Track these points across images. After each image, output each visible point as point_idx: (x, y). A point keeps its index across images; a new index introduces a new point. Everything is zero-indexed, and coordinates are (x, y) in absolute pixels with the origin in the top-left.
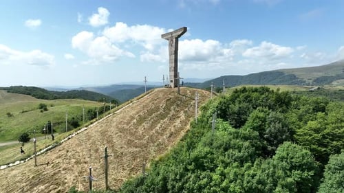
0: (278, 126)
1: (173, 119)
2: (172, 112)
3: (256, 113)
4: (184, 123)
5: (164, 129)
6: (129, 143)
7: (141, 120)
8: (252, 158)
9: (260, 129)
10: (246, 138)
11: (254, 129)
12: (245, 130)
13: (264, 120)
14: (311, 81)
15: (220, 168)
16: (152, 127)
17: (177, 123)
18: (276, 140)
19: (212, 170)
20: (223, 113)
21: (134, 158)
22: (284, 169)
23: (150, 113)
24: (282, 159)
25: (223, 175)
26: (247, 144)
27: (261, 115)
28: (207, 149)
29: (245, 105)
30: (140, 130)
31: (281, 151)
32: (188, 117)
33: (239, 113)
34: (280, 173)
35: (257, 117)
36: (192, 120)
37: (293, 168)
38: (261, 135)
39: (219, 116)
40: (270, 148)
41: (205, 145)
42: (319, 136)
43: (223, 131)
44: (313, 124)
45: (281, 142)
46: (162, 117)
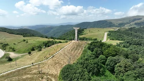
0: (100, 52)
1: (79, 50)
2: (78, 48)
3: (96, 49)
4: (81, 51)
5: (77, 52)
6: (71, 56)
7: (72, 50)
8: (95, 58)
9: (97, 52)
10: (94, 54)
11: (95, 52)
12: (94, 53)
13: (97, 50)
14: (117, 25)
15: (90, 60)
16: (74, 52)
17: (80, 51)
18: (99, 54)
19: (89, 60)
20: (89, 48)
21: (73, 58)
22: (100, 60)
23: (73, 48)
24: (100, 58)
25: (91, 61)
26: (94, 56)
27: (97, 49)
28: (87, 57)
29: (93, 47)
30: (72, 52)
31: (100, 57)
32: (82, 49)
33: (92, 49)
34: (99, 61)
35: (96, 50)
36: (82, 50)
37: (102, 59)
38: (97, 54)
39: (88, 49)
40: (98, 56)
41: (87, 56)
42: (107, 53)
43: (89, 52)
44: (107, 51)
45: (100, 55)
46: (76, 49)
